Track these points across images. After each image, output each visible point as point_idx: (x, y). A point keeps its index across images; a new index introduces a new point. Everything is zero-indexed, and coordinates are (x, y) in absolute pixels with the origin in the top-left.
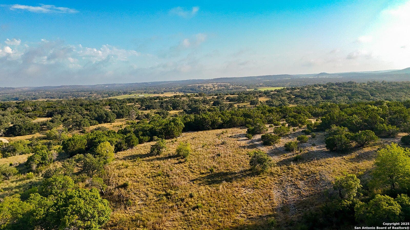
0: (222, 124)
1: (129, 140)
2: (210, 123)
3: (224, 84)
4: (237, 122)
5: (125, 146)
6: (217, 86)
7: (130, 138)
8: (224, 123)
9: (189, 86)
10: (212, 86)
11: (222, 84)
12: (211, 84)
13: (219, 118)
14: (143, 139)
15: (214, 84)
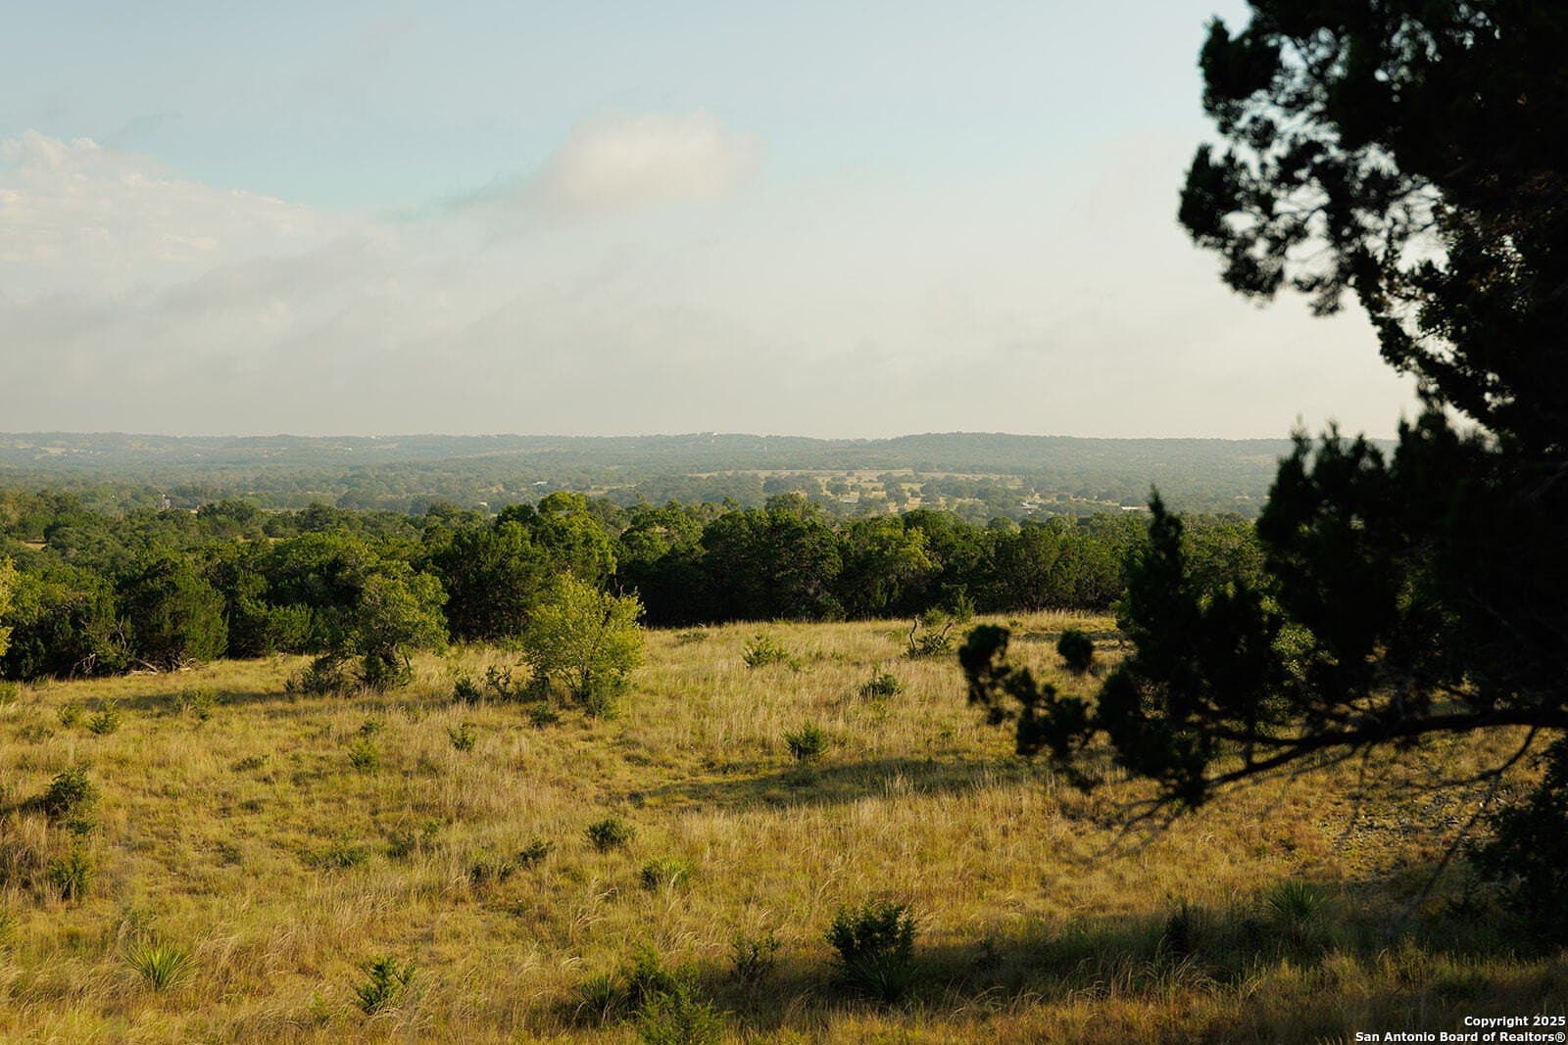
0: (935, 578)
1: (151, 599)
2: (833, 566)
3: (980, 477)
4: (1056, 568)
5: (114, 638)
6: (917, 487)
7: (157, 584)
8: (949, 573)
9: (696, 479)
10: (881, 485)
11: (961, 477)
12: (874, 475)
13: (913, 531)
14: (266, 622)
15: (897, 473)
